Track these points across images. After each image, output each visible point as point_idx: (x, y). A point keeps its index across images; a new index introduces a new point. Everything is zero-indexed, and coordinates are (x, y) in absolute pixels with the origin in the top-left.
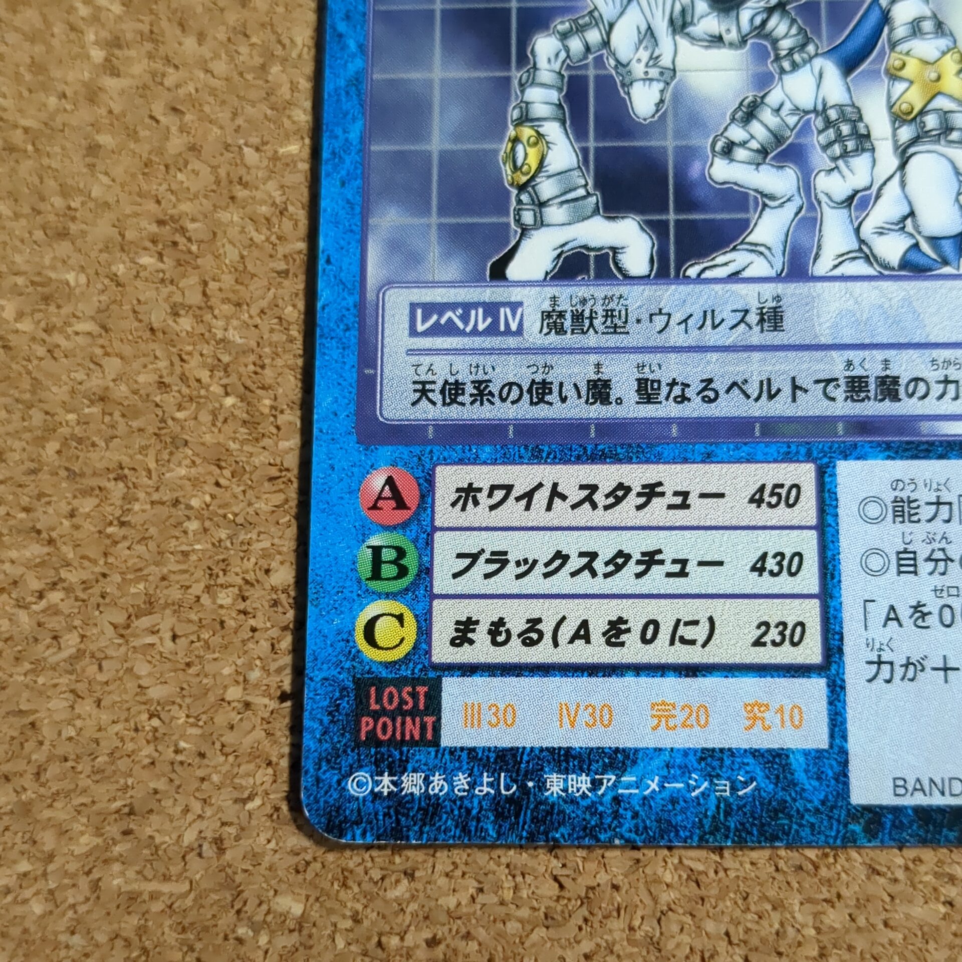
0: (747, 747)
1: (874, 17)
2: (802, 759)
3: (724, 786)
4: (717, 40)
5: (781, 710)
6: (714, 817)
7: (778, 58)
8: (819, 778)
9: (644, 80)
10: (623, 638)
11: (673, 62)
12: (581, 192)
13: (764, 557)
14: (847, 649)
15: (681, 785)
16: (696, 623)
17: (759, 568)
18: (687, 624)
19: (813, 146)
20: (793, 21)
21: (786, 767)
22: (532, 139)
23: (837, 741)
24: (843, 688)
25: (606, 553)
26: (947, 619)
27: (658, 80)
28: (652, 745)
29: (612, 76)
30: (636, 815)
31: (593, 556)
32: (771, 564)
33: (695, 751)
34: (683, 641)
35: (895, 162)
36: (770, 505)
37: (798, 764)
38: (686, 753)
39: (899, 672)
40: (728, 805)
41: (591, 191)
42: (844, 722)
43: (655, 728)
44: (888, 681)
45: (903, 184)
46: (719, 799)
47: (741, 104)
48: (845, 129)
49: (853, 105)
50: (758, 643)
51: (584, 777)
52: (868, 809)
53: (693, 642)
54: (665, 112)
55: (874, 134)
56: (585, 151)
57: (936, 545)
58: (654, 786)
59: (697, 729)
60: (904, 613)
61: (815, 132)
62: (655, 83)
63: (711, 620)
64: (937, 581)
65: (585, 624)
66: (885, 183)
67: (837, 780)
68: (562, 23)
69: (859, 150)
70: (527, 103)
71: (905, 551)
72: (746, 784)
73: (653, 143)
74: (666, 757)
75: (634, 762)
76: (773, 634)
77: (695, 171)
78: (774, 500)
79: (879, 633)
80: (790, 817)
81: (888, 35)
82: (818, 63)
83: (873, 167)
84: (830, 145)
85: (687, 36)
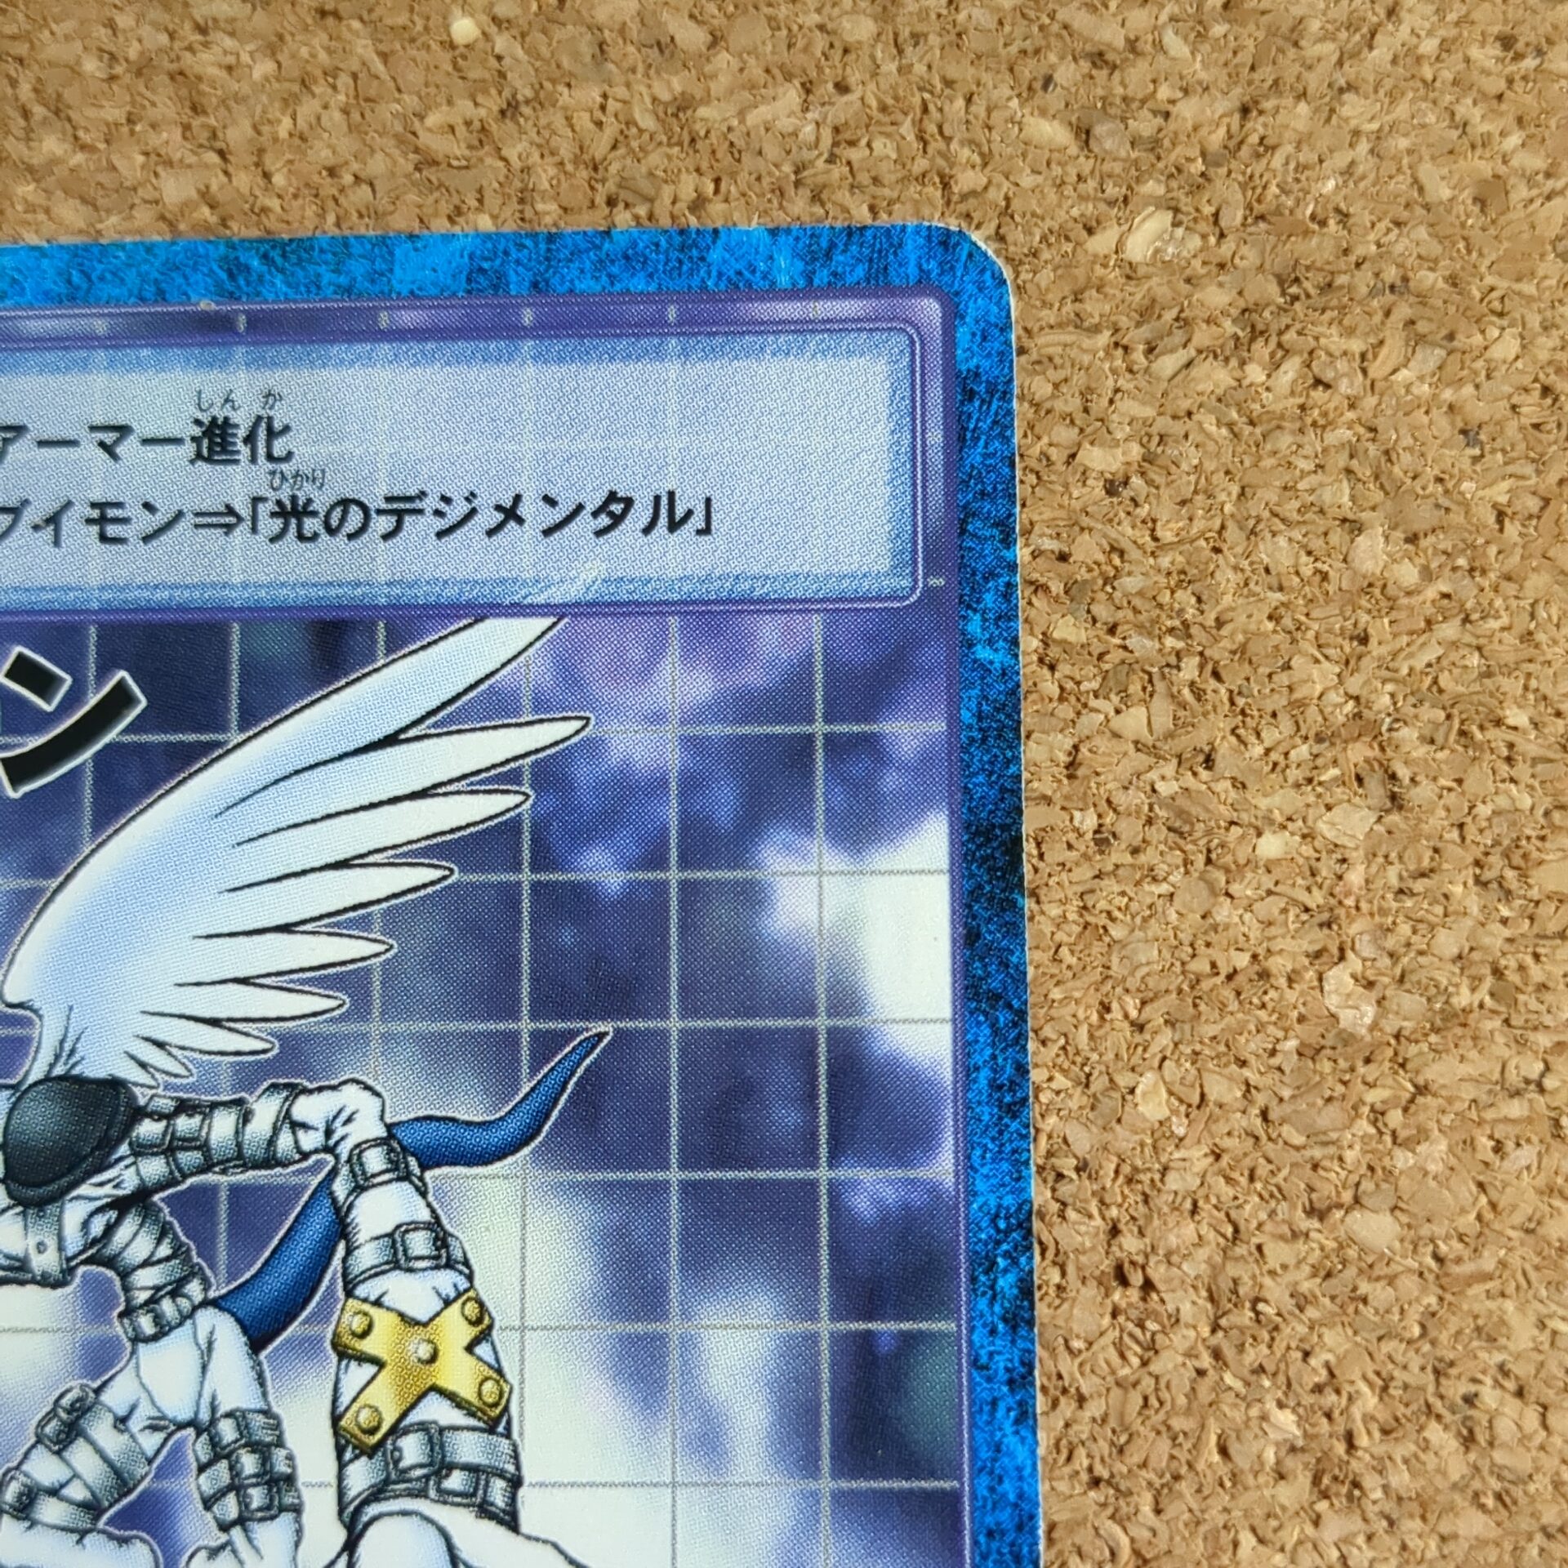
4: (20, 1268)
47: (57, 1404)
48: (250, 1464)
81: (344, 1260)
82: (208, 1318)
83: (297, 1544)
84: (221, 1494)
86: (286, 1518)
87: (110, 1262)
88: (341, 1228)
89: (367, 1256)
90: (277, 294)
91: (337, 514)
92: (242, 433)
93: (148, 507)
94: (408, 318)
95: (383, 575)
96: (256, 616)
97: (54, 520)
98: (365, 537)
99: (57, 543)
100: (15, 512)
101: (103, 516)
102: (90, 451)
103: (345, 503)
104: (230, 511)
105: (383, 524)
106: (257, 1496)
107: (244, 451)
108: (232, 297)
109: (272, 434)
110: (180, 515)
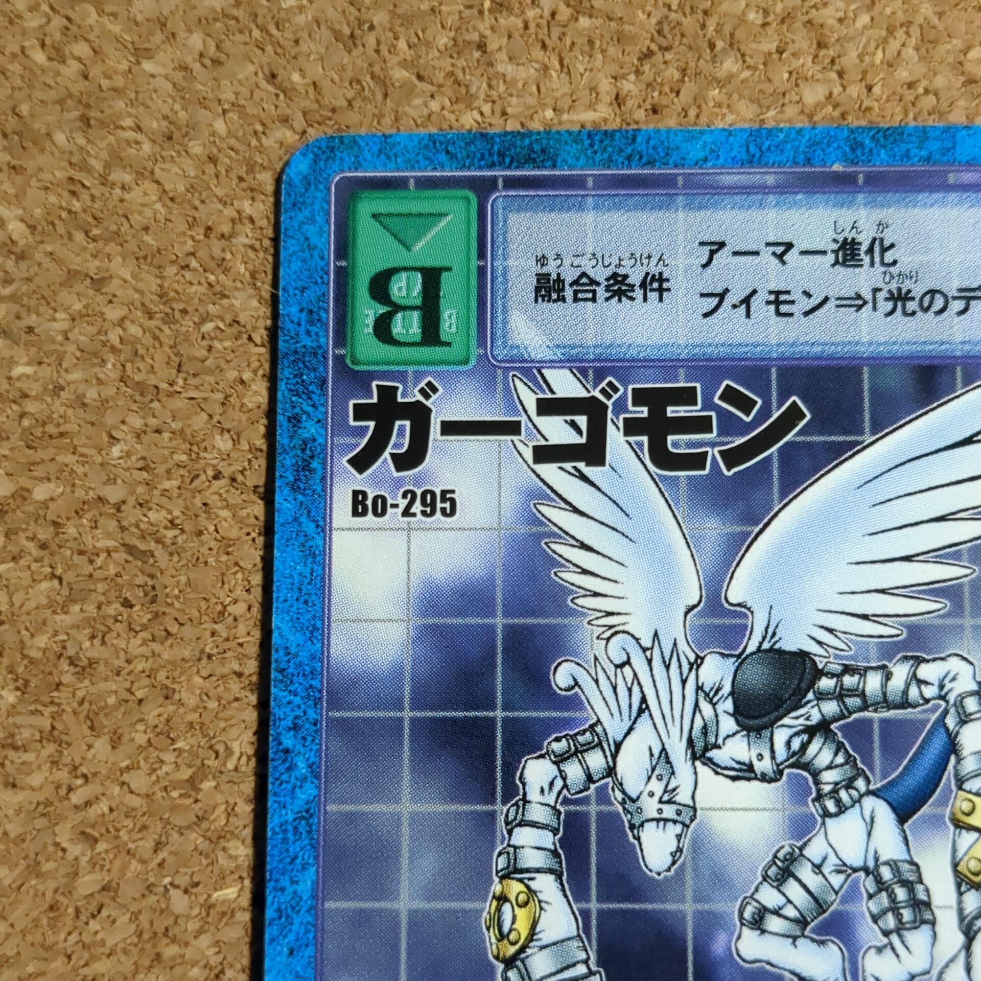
1: (939, 743)
4: (747, 768)
7: (819, 797)
9: (658, 820)
11: (693, 797)
12: (581, 969)
19: (862, 915)
20: (840, 747)
22: (522, 898)
27: (675, 822)
29: (618, 814)
35: (961, 939)
41: (594, 968)
45: (968, 969)
47: (775, 856)
48: (901, 894)
49: (912, 863)
54: (683, 864)
55: (936, 901)
56: (585, 914)
61: (865, 895)
62: (670, 825)
66: (947, 966)
68: (558, 740)
69: (918, 923)
70: (515, 848)
73: (669, 907)
77: (718, 946)
81: (955, 767)
82: (870, 803)
83: (933, 945)
84: (884, 912)
85: (710, 763)
86: (926, 928)
87: (806, 767)
88: (952, 747)
89: (970, 764)
90: (882, 161)
91: (927, 299)
92: (864, 248)
93: (807, 294)
94: (968, 177)
95: (958, 338)
96: (878, 363)
97: (747, 301)
98: (945, 314)
99: (748, 315)
100: (722, 296)
101: (778, 299)
102: (767, 257)
103: (933, 292)
104: (859, 297)
105: (958, 305)
106: (907, 914)
107: (867, 260)
108: (854, 163)
109: (884, 250)
110: (826, 299)
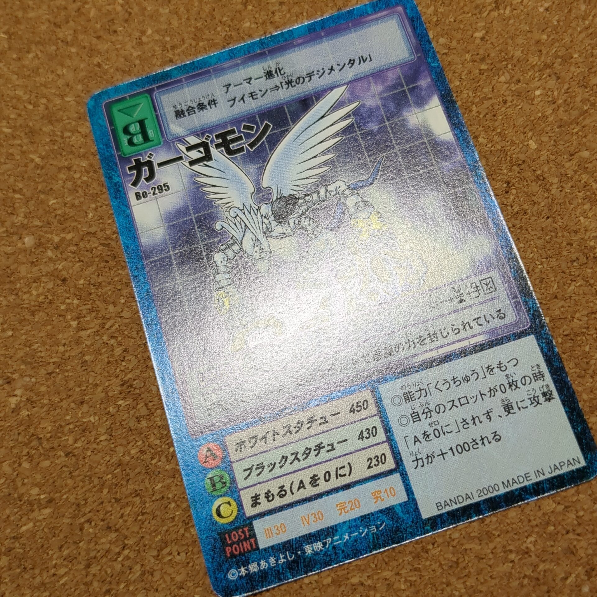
0: (377, 510)
2: (400, 508)
3: (373, 528)
4: (283, 235)
5: (386, 491)
6: (373, 542)
8: (408, 513)
9: (260, 259)
10: (318, 482)
11: (269, 248)
13: (362, 432)
14: (403, 459)
15: (356, 534)
16: (344, 467)
17: (361, 437)
18: (340, 468)
21: (395, 513)
22: (225, 295)
23: (411, 496)
24: (406, 474)
25: (301, 450)
26: (437, 435)
27: (265, 257)
28: (341, 521)
30: (343, 551)
31: (297, 453)
32: (365, 434)
33: (358, 518)
34: (341, 476)
36: (358, 411)
37: (398, 510)
38: (355, 520)
39: (425, 461)
40: (377, 535)
42: (411, 488)
43: (340, 514)
44: (423, 466)
46: (373, 534)
50: (369, 467)
51: (319, 543)
52: (429, 519)
53: (345, 475)
57: (424, 407)
58: (347, 537)
59: (356, 509)
60: (420, 437)
63: (349, 463)
64: (429, 420)
65: (301, 482)
67: (415, 511)
68: (222, 245)
70: (218, 282)
71: (414, 413)
72: (381, 525)
74: (348, 524)
75: (337, 530)
76: (374, 462)
78: (359, 409)
79: (414, 448)
80: (401, 532)
85: (272, 237)
89: (352, 211)
90: (272, 45)
91: (298, 80)
92: (274, 72)
93: (260, 91)
94: (299, 41)
95: (311, 89)
96: (289, 103)
97: (242, 99)
98: (305, 83)
99: (244, 102)
100: (234, 100)
101: (252, 95)
102: (245, 84)
103: (299, 78)
104: (276, 86)
105: (307, 79)
107: (276, 75)
108: (264, 48)
109: (280, 71)
110: (267, 90)
